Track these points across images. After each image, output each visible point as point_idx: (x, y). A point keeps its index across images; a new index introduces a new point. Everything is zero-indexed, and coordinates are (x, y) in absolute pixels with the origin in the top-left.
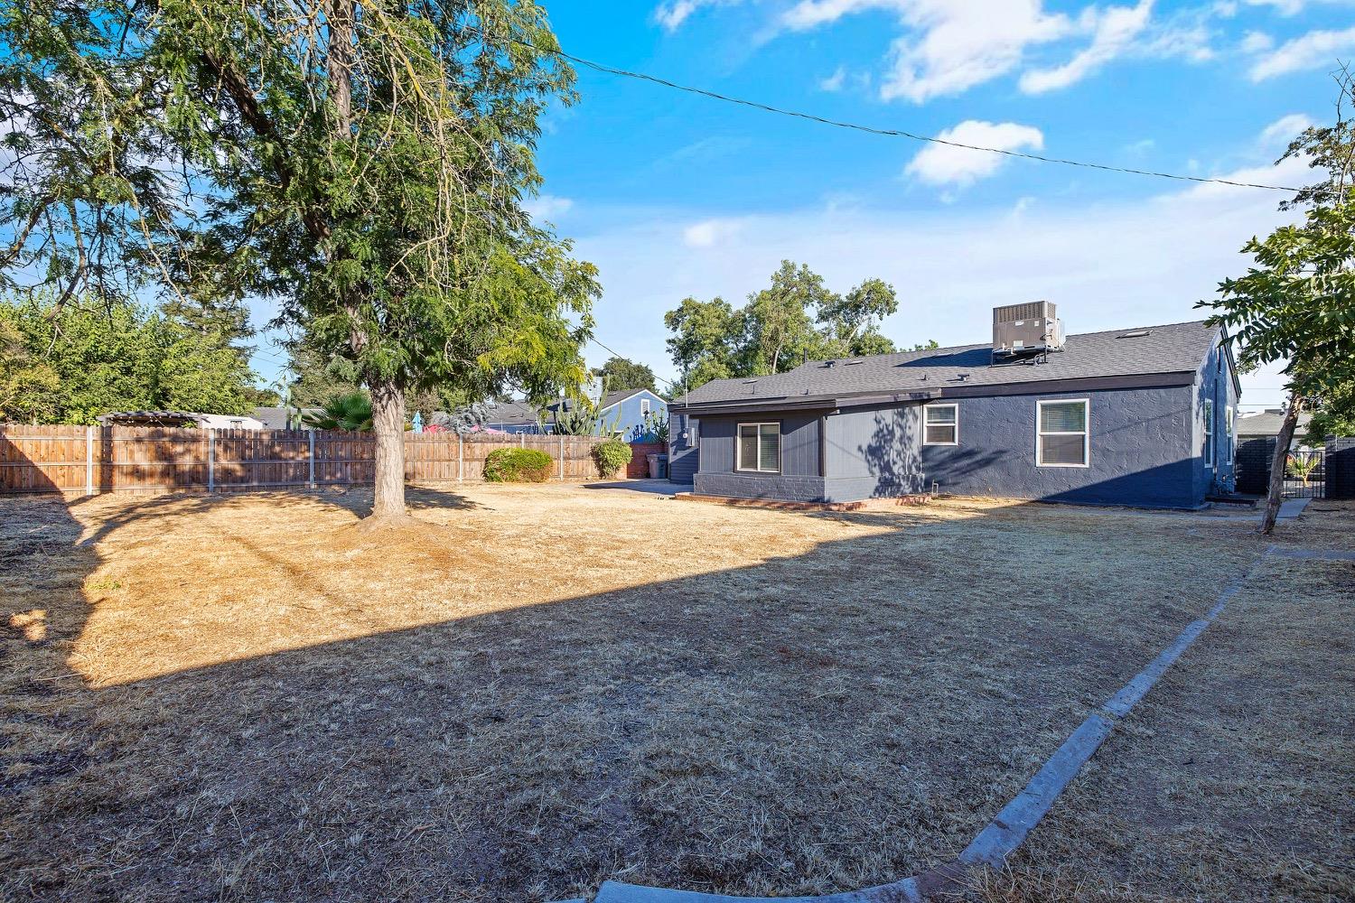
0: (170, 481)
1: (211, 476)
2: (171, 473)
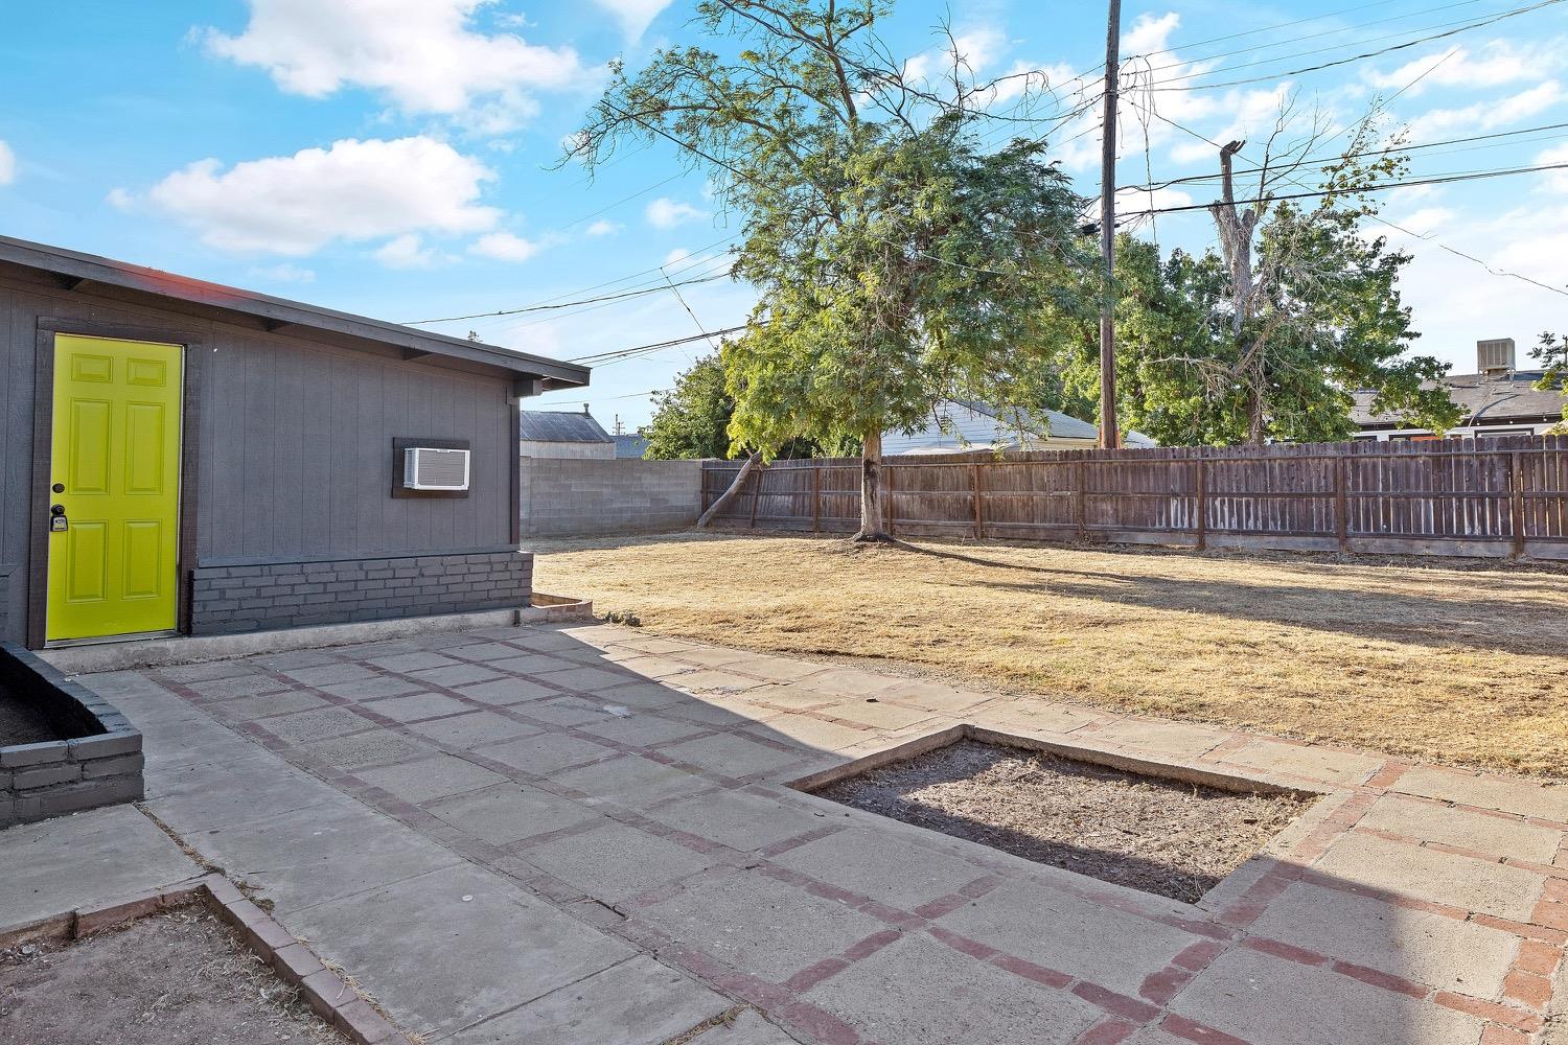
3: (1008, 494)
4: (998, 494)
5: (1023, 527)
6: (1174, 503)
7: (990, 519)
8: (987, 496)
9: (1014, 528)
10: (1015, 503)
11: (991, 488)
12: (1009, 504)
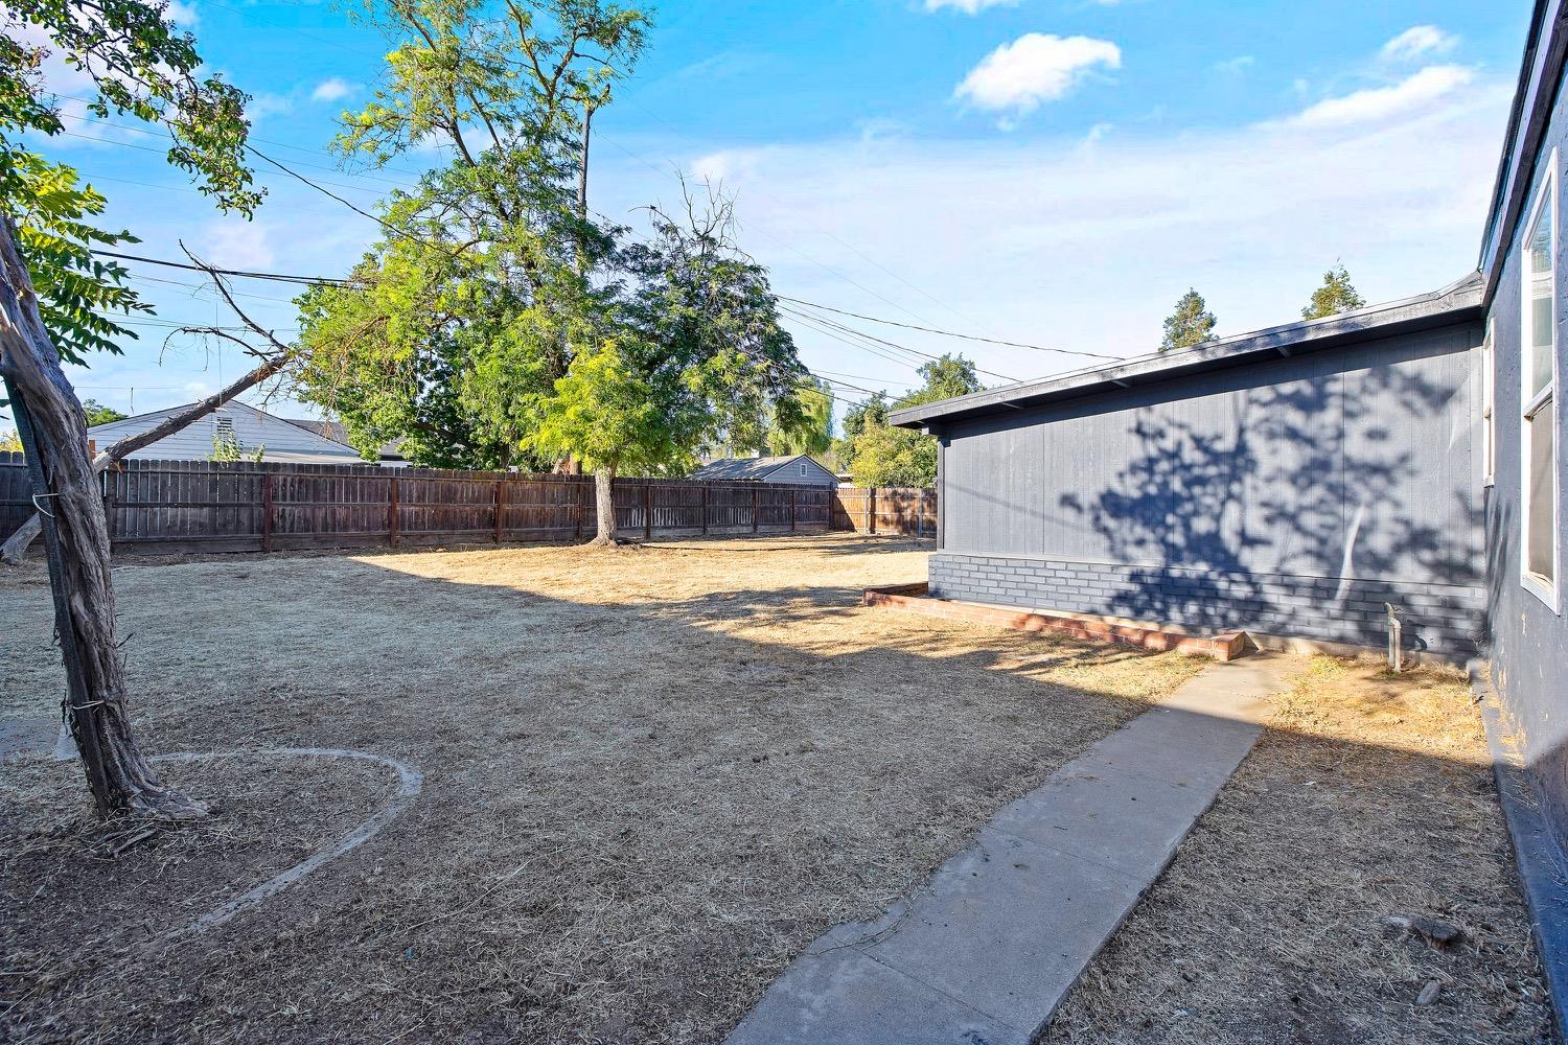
0: (900, 528)
1: (920, 525)
2: (900, 522)
3: (527, 506)
4: (517, 506)
5: (535, 531)
6: (634, 512)
7: (507, 526)
8: (507, 507)
9: (528, 532)
10: (530, 513)
11: (510, 500)
12: (525, 514)
